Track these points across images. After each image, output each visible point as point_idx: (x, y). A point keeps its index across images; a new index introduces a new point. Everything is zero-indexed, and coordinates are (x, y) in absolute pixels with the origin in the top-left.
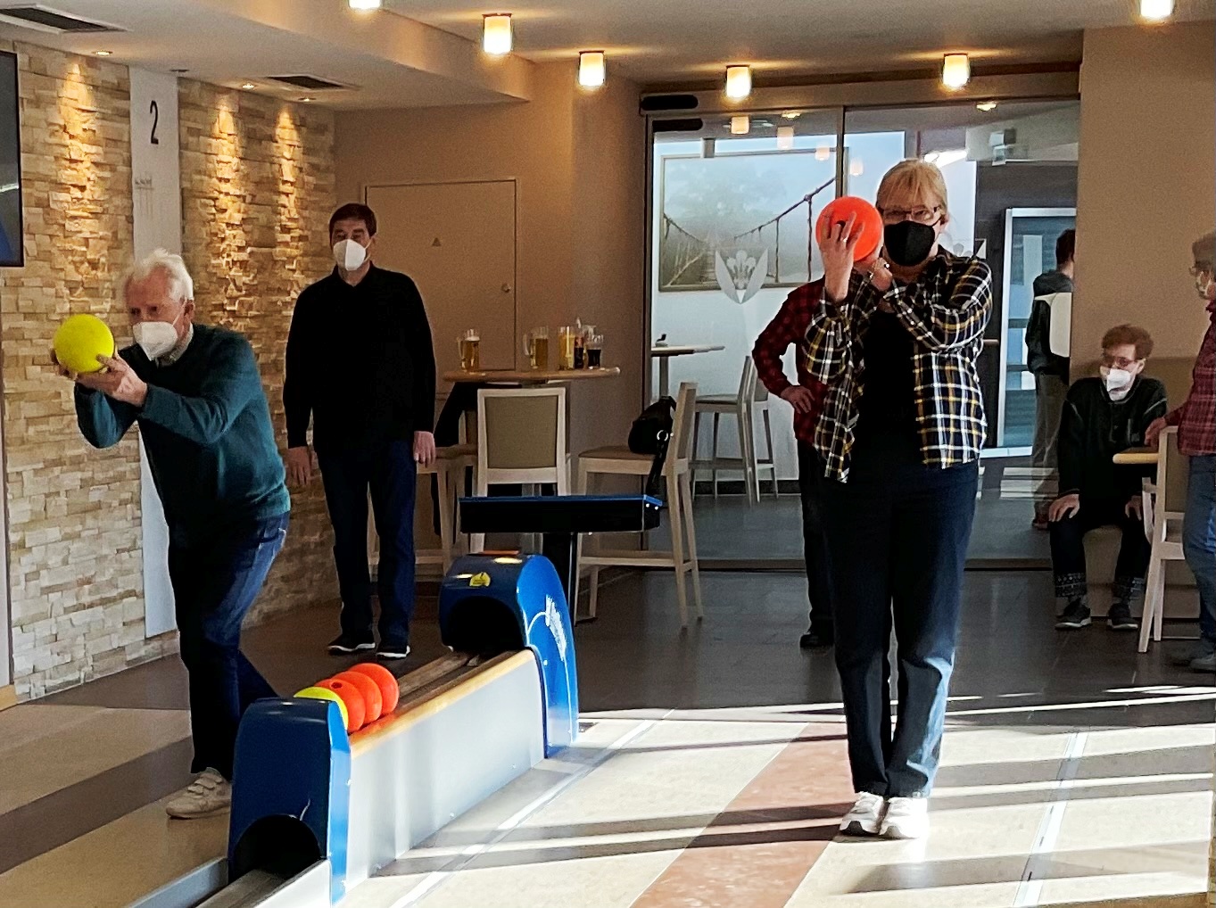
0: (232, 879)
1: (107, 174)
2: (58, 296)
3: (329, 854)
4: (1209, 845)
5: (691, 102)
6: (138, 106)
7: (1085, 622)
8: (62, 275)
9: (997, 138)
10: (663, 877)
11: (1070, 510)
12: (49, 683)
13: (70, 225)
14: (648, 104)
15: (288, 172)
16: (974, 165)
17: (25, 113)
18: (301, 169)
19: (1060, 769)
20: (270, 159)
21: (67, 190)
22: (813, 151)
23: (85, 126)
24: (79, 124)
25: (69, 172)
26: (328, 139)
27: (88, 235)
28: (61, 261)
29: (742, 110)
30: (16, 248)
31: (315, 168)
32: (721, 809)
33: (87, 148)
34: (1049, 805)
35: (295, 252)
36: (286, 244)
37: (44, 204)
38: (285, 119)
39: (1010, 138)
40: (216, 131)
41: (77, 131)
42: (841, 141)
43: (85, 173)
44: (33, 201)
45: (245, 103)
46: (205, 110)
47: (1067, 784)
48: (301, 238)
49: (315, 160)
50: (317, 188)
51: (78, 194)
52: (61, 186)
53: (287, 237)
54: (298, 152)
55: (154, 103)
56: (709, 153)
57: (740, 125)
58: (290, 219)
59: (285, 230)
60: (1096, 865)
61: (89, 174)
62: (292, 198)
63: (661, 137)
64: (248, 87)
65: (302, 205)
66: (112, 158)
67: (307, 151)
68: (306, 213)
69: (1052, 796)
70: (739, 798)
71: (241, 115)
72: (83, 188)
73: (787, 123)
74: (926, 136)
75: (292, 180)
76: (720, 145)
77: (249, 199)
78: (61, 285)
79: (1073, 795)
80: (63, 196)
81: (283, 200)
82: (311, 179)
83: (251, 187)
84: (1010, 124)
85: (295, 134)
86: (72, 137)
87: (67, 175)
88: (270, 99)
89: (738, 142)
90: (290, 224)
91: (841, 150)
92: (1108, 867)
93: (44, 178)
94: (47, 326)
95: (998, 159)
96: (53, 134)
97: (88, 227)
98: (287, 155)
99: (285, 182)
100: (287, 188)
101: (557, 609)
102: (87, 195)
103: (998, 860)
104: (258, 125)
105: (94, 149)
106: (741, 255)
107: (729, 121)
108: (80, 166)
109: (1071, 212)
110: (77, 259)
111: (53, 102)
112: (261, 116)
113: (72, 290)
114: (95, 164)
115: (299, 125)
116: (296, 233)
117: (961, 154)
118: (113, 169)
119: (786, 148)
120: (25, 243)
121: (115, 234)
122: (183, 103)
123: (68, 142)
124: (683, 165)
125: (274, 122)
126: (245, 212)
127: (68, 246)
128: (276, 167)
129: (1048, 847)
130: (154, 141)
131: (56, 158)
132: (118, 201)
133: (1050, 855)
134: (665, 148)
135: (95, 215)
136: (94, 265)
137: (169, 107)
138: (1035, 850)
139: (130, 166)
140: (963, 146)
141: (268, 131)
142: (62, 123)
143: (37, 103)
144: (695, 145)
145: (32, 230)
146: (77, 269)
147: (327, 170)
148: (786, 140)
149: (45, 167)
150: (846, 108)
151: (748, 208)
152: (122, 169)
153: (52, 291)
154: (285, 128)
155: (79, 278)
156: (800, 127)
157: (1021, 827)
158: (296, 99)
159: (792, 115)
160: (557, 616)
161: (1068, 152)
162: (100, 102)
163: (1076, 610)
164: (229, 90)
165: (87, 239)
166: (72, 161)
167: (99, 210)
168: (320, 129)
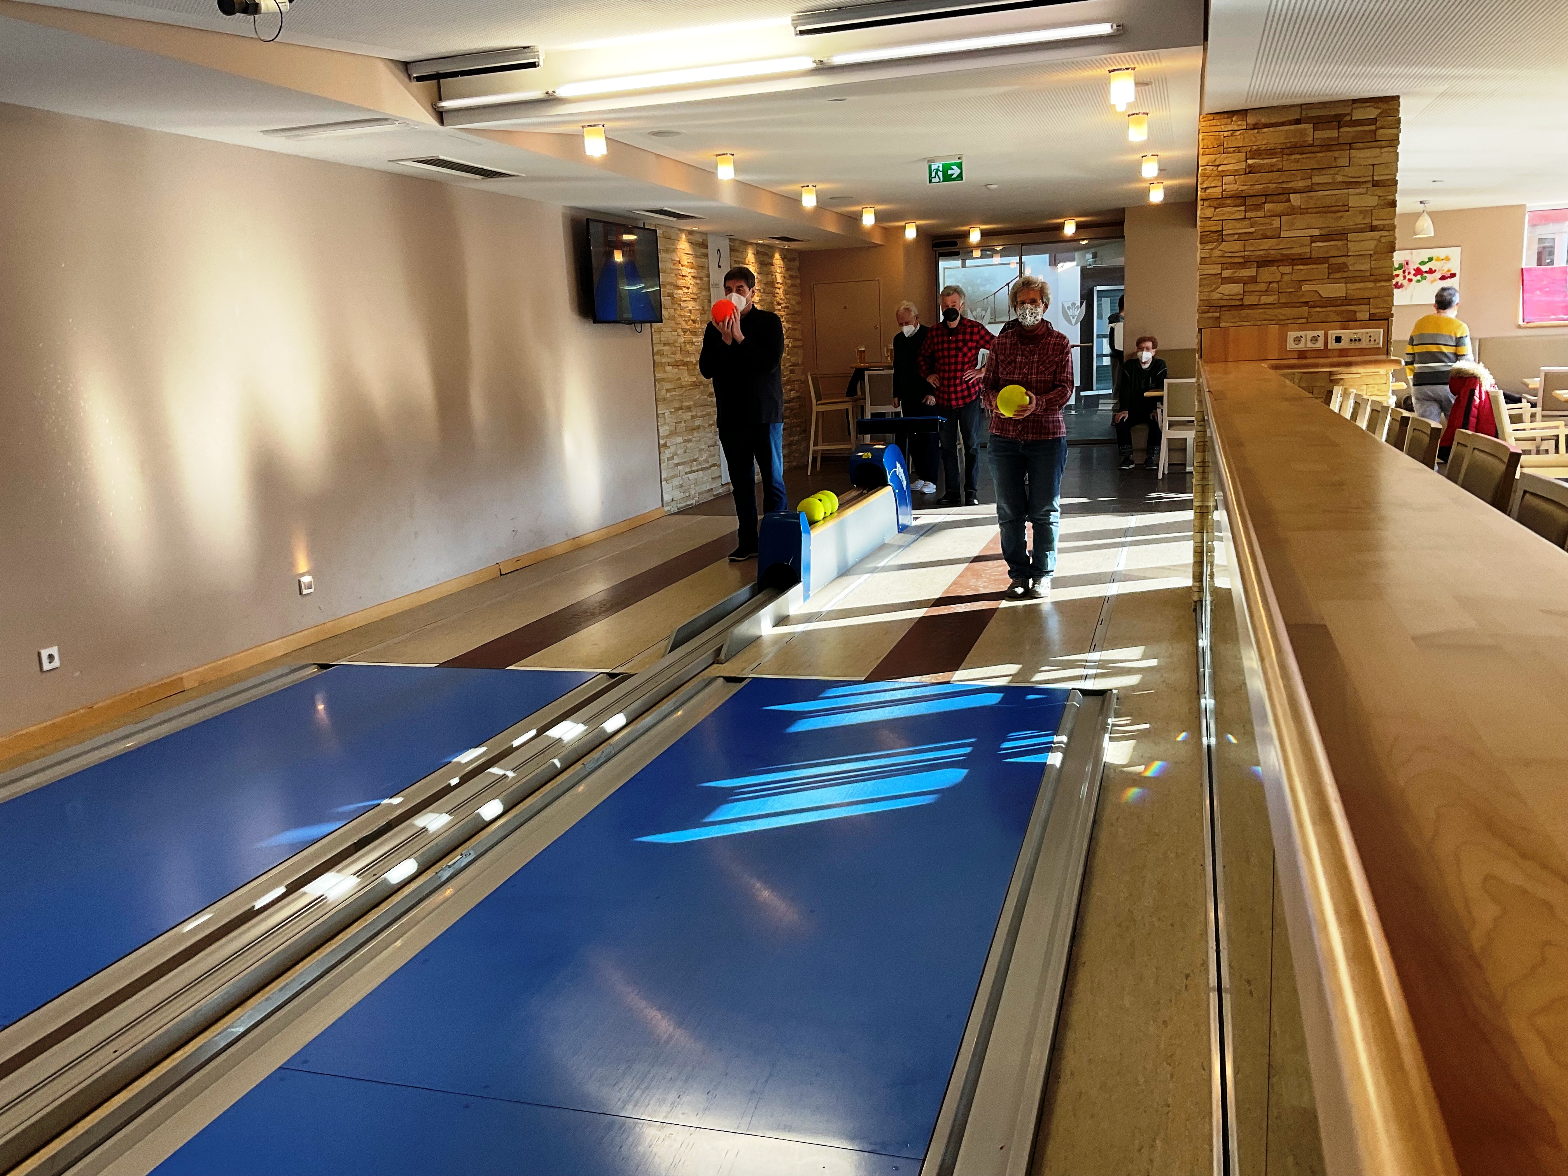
0: (759, 592)
1: (699, 281)
2: (678, 335)
3: (802, 579)
4: (1192, 565)
5: (955, 244)
6: (712, 251)
7: (1131, 466)
8: (680, 326)
9: (1089, 256)
10: (951, 586)
11: (1124, 418)
12: (680, 505)
13: (683, 304)
14: (935, 245)
15: (779, 279)
16: (1079, 268)
17: (661, 256)
18: (785, 277)
19: (1125, 532)
20: (771, 273)
21: (681, 289)
22: (1009, 264)
23: (689, 261)
24: (686, 259)
25: (682, 281)
26: (797, 263)
27: (691, 308)
28: (679, 320)
29: (978, 246)
30: (659, 315)
31: (791, 277)
32: (975, 554)
33: (689, 270)
34: (1121, 549)
35: (783, 313)
36: (779, 310)
37: (671, 295)
38: (777, 256)
39: (1095, 256)
40: (747, 262)
41: (686, 263)
42: (1021, 259)
43: (689, 281)
44: (666, 294)
45: (759, 249)
46: (742, 252)
47: (1129, 539)
48: (786, 307)
49: (791, 273)
50: (792, 285)
51: (686, 290)
52: (679, 287)
53: (780, 307)
54: (783, 270)
55: (719, 250)
56: (964, 266)
57: (977, 253)
58: (781, 299)
59: (779, 304)
60: (1142, 575)
61: (690, 282)
62: (781, 290)
63: (943, 260)
64: (761, 242)
65: (786, 293)
66: (702, 274)
67: (787, 270)
68: (788, 296)
69: (1122, 545)
70: (984, 548)
71: (757, 254)
72: (688, 288)
73: (997, 252)
74: (1058, 256)
75: (781, 282)
76: (969, 262)
77: (762, 291)
78: (679, 331)
79: (1132, 544)
80: (680, 292)
81: (778, 291)
82: (789, 281)
83: (763, 286)
84: (1093, 250)
85: (782, 262)
86: (682, 266)
87: (681, 282)
88: (770, 247)
89: (976, 261)
90: (780, 301)
91: (1021, 263)
92: (1148, 575)
93: (671, 284)
94: (674, 348)
95: (1090, 265)
96: (674, 265)
97: (691, 305)
98: (778, 271)
99: (778, 283)
100: (779, 286)
101: (902, 467)
102: (690, 291)
103: (1099, 574)
104: (765, 259)
105: (692, 271)
106: (979, 310)
107: (972, 252)
108: (687, 278)
109: (1122, 287)
110: (686, 319)
111: (674, 250)
112: (765, 254)
113: (685, 332)
114: (694, 277)
115: (783, 258)
116: (784, 305)
117: (1074, 263)
118: (701, 279)
119: (997, 263)
120: (663, 312)
121: (703, 307)
122: (732, 250)
123: (681, 268)
124: (953, 271)
125: (772, 257)
126: (761, 296)
127: (682, 313)
128: (774, 277)
129: (1121, 568)
130: (719, 266)
131: (676, 275)
132: (704, 293)
133: (1121, 571)
134: (943, 264)
135: (694, 300)
136: (694, 321)
137: (726, 251)
138: (1115, 569)
139: (709, 277)
140: (1073, 260)
141: (769, 261)
142: (678, 259)
143: (667, 251)
144: (958, 263)
145: (666, 306)
146: (687, 323)
147: (796, 277)
148: (997, 259)
149: (671, 278)
150: (1022, 245)
151: (982, 289)
152: (705, 279)
153: (676, 333)
154: (777, 260)
155: (688, 327)
156: (1004, 253)
157: (1109, 558)
158: (782, 247)
159: (999, 248)
160: (902, 470)
161: (1120, 261)
162: (694, 249)
163: (1127, 462)
164: (751, 244)
165: (690, 310)
166: (683, 276)
167: (696, 297)
168: (793, 260)
